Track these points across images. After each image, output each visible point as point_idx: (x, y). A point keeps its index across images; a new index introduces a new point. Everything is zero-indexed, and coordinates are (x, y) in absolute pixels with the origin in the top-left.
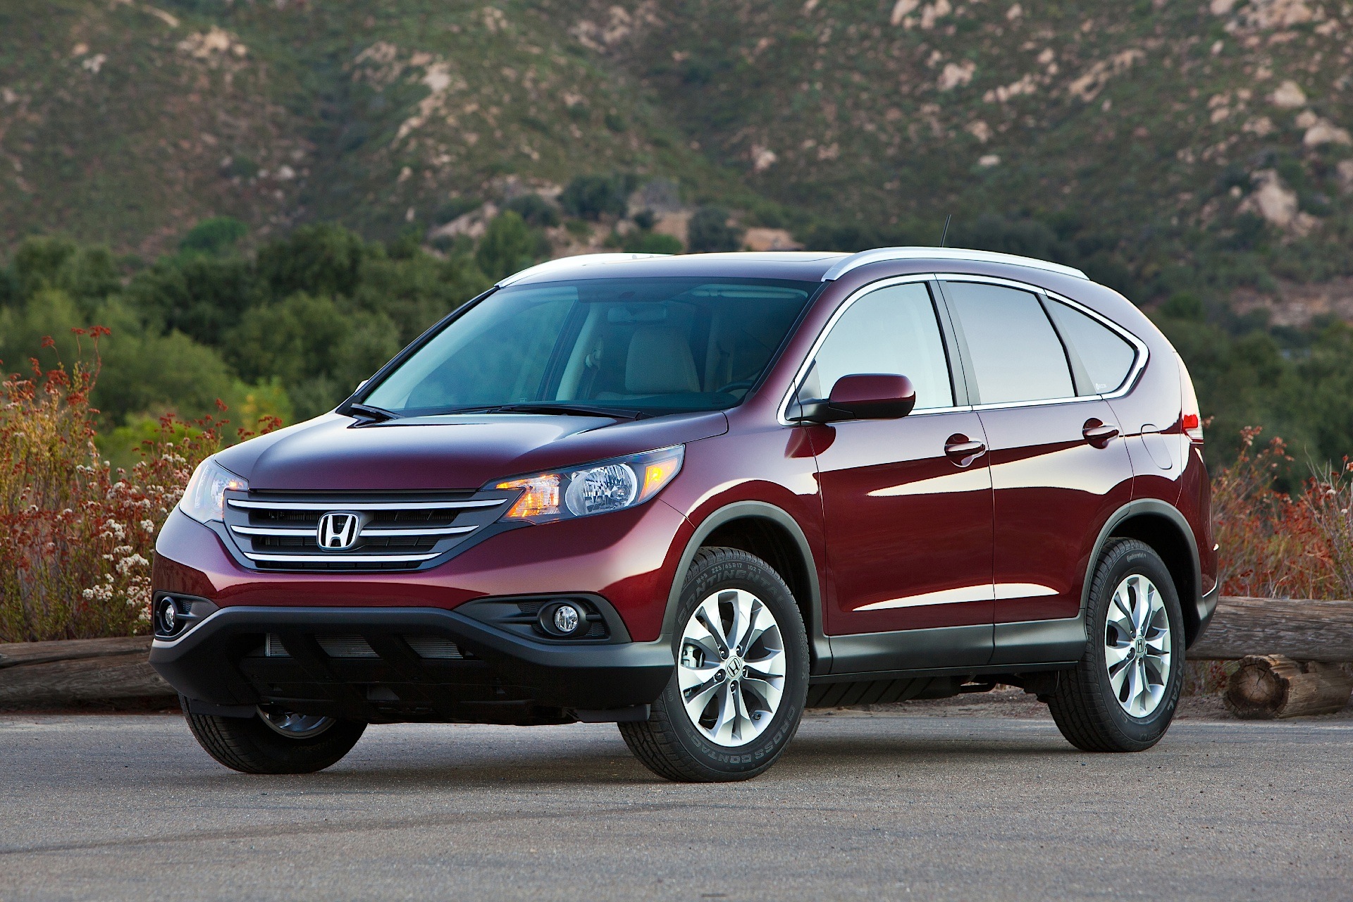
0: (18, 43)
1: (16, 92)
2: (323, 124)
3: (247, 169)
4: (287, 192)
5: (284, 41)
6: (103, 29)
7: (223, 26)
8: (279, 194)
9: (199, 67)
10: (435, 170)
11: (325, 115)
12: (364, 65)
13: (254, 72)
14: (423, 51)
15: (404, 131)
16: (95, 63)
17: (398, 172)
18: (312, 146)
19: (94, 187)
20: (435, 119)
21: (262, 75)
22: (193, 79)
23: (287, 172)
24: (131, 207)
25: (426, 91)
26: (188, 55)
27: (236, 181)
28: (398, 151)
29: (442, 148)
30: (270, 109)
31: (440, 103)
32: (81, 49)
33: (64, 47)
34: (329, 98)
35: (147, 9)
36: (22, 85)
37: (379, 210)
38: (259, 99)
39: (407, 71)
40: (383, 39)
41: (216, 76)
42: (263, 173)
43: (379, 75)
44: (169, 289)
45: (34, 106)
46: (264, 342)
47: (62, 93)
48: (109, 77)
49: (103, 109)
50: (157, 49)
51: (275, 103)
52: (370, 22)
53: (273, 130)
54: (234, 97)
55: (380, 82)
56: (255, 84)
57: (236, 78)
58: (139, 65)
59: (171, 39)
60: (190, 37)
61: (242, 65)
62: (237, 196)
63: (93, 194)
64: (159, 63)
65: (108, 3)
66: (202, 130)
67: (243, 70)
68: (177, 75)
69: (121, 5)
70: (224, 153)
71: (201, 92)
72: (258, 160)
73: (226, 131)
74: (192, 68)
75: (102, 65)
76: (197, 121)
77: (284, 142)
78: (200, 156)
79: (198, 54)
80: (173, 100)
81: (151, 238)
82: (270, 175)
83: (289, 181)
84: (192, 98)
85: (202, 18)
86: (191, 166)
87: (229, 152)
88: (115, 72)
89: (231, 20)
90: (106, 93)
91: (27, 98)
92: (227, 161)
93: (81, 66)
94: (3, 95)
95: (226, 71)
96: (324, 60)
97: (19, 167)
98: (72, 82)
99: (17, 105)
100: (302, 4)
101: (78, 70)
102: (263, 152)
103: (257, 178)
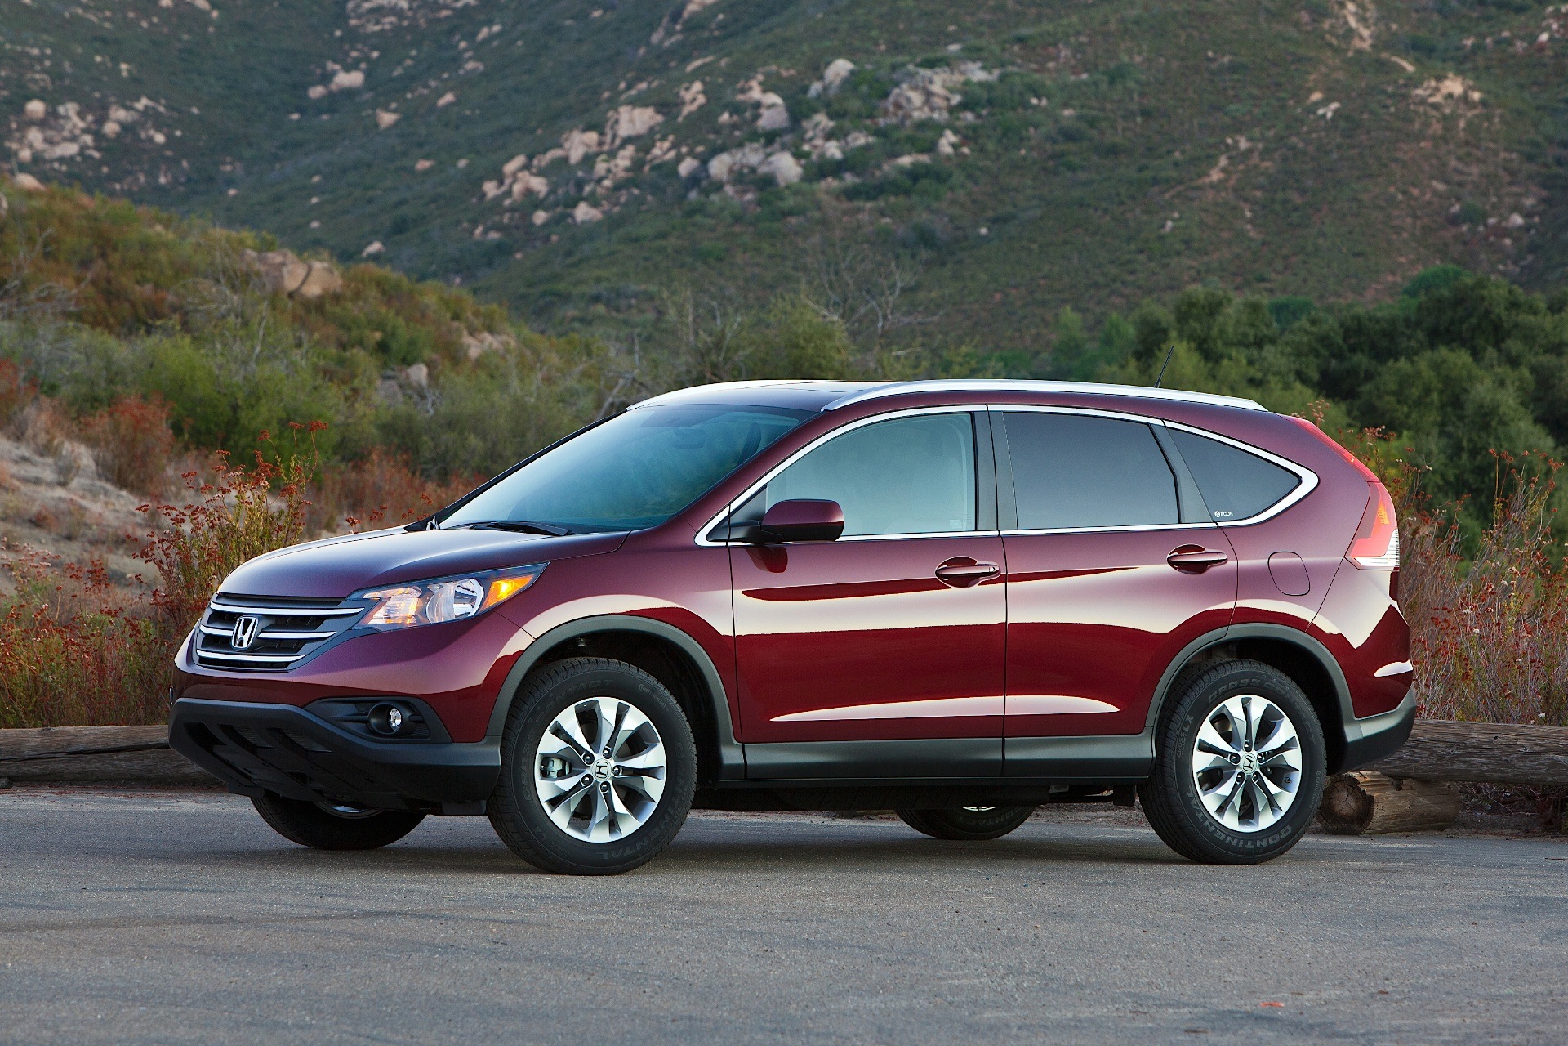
0: (1255, 91)
1: (1250, 139)
2: (1557, 170)
3: (1473, 216)
4: (1516, 240)
5: (1521, 87)
6: (1340, 75)
7: (1460, 73)
8: (1508, 241)
9: (1434, 113)
11: (1559, 162)
13: (1489, 118)
16: (1328, 111)
18: (1545, 193)
19: (1324, 235)
21: (1497, 120)
22: (1427, 125)
23: (1518, 220)
24: (1357, 255)
26: (1422, 101)
27: (1465, 228)
30: (1503, 155)
32: (1316, 96)
33: (1300, 94)
35: (1384, 55)
36: (1256, 132)
38: (1491, 145)
41: (1449, 121)
42: (1492, 221)
45: (1266, 154)
47: (1294, 139)
48: (1342, 124)
49: (1335, 156)
50: (1391, 96)
51: (1506, 150)
53: (1507, 178)
54: (1467, 143)
56: (1488, 130)
57: (1469, 123)
58: (1372, 112)
59: (1406, 86)
60: (1425, 84)
61: (1476, 111)
62: (1465, 243)
63: (1321, 241)
64: (1392, 109)
65: (1346, 51)
66: (1432, 177)
67: (1476, 116)
68: (1411, 121)
69: (1359, 52)
70: (1453, 200)
71: (1434, 138)
72: (1488, 207)
73: (1456, 178)
74: (1426, 114)
75: (1335, 112)
76: (1427, 168)
77: (1515, 189)
78: (1429, 203)
79: (1432, 100)
80: (1405, 147)
81: (1374, 286)
82: (1500, 222)
83: (1520, 227)
84: (1423, 144)
85: (1439, 65)
86: (1419, 213)
87: (1458, 199)
88: (1348, 118)
89: (1468, 65)
90: (1339, 140)
91: (1260, 146)
92: (1456, 208)
93: (1315, 113)
94: (1236, 142)
95: (1460, 117)
96: (1562, 106)
97: (1248, 214)
98: (1305, 129)
99: (1250, 151)
100: (1542, 48)
101: (1312, 117)
102: (1494, 199)
103: (1486, 226)
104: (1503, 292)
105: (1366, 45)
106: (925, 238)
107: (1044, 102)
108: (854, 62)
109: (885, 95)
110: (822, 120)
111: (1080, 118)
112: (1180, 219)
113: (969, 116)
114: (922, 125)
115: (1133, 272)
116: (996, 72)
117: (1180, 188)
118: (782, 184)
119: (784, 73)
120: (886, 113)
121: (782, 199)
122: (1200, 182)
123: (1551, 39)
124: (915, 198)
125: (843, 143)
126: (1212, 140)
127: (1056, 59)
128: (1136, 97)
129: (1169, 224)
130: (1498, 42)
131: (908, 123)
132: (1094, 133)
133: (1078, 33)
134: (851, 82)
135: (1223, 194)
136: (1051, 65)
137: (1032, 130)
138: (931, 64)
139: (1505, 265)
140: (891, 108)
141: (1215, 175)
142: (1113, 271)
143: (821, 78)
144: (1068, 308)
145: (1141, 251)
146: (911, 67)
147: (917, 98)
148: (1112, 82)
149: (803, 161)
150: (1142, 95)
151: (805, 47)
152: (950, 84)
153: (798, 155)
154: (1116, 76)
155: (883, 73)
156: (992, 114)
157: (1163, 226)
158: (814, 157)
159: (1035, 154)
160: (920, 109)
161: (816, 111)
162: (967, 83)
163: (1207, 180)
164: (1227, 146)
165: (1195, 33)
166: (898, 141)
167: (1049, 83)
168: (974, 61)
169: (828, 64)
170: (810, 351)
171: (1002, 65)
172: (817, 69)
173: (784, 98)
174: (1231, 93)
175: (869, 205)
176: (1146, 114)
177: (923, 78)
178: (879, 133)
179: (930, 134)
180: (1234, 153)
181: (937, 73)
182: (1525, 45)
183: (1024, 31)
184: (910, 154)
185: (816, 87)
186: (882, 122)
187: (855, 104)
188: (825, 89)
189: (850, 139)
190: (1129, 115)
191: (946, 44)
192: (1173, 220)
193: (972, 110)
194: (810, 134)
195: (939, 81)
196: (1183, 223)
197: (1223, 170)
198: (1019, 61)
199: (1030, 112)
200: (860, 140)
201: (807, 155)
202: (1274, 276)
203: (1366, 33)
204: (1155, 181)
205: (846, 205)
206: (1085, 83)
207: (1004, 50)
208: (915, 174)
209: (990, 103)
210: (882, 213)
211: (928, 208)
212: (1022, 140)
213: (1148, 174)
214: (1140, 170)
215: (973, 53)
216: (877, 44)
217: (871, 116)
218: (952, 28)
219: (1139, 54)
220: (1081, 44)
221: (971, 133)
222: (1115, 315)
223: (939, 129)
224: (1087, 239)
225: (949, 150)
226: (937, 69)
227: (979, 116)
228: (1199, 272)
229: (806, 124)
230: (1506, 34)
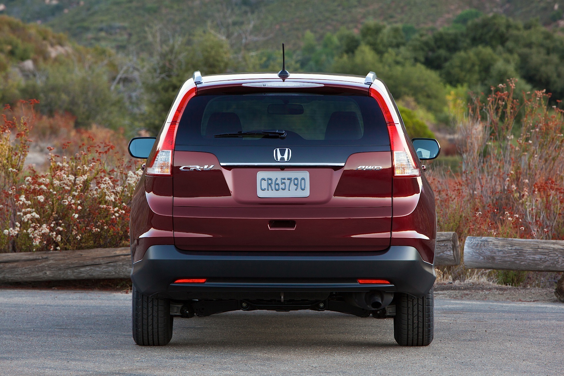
24: (433, 5)
37: (542, 5)
44: (426, 44)
46: (461, 67)
81: (441, 19)
115: (336, 15)
142: (327, 14)
144: (308, 31)
145: (339, 5)
170: (213, 53)
222: (329, 34)
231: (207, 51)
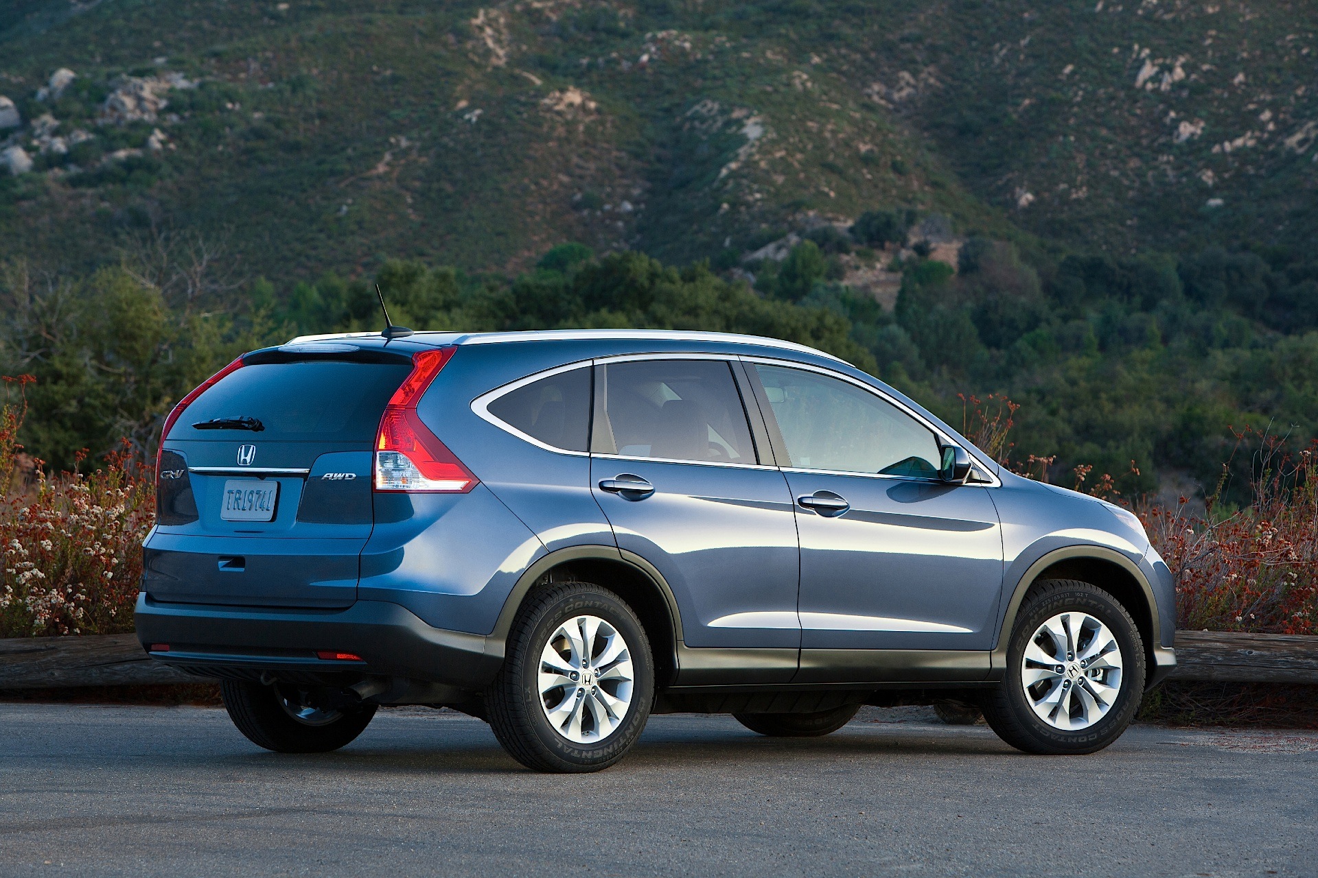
0: (413, 99)
1: (410, 139)
2: (658, 166)
3: (590, 203)
4: (627, 223)
5: (628, 98)
6: (481, 87)
7: (578, 86)
8: (620, 224)
9: (558, 118)
10: (749, 205)
11: (659, 159)
12: (693, 118)
13: (603, 123)
14: (742, 106)
15: (724, 172)
16: (474, 116)
17: (719, 207)
18: (648, 185)
19: (471, 218)
20: (749, 164)
21: (609, 125)
22: (552, 128)
23: (628, 206)
24: (499, 234)
25: (743, 140)
26: (549, 109)
27: (586, 213)
28: (718, 190)
29: (755, 187)
30: (615, 153)
31: (754, 150)
32: (463, 104)
33: (449, 102)
34: (663, 145)
35: (517, 71)
36: (414, 134)
37: (702, 238)
38: (605, 145)
39: (728, 124)
40: (708, 97)
41: (570, 125)
42: (607, 207)
43: (704, 127)
45: (423, 151)
47: (445, 140)
48: (485, 127)
49: (479, 153)
50: (524, 104)
51: (618, 150)
52: (699, 83)
53: (618, 172)
54: (586, 144)
55: (706, 132)
56: (603, 133)
57: (587, 128)
58: (509, 118)
59: (535, 96)
60: (551, 95)
61: (592, 118)
62: (585, 225)
63: (469, 223)
64: (525, 116)
65: (486, 67)
66: (558, 171)
67: (593, 122)
68: (540, 125)
69: (496, 68)
70: (576, 190)
71: (559, 139)
72: (603, 196)
73: (578, 172)
74: (552, 119)
75: (479, 117)
76: (554, 163)
77: (625, 182)
78: (556, 192)
79: (557, 108)
80: (535, 146)
81: (514, 260)
82: (614, 208)
83: (629, 213)
84: (551, 144)
85: (561, 79)
86: (549, 200)
87: (580, 189)
88: (489, 123)
89: (585, 80)
90: (482, 140)
91: (418, 144)
92: (578, 197)
93: (462, 118)
94: (398, 141)
95: (579, 122)
96: (660, 114)
97: (410, 200)
98: (454, 131)
99: (410, 149)
100: (643, 67)
101: (460, 121)
102: (608, 189)
103: (602, 211)
104: (645, 264)
105: (502, 63)
106: (139, 220)
107: (237, 106)
108: (75, 71)
109: (102, 99)
110: (49, 119)
111: (268, 120)
112: (353, 204)
113: (174, 118)
114: (135, 125)
115: (315, 248)
116: (197, 81)
117: (352, 179)
118: (15, 172)
119: (13, 80)
120: (103, 115)
121: (15, 186)
122: (368, 174)
123: (650, 60)
124: (130, 186)
125: (67, 139)
126: (378, 140)
127: (246, 70)
128: (314, 103)
129: (345, 208)
130: (608, 62)
131: (123, 123)
132: (279, 132)
133: (264, 50)
134: (73, 88)
135: (389, 184)
136: (242, 75)
137: (227, 130)
138: (141, 74)
139: (618, 242)
140: (108, 110)
141: (381, 168)
142: (298, 247)
143: (47, 84)
144: (262, 278)
145: (321, 231)
146: (124, 76)
147: (129, 102)
148: (294, 91)
149: (33, 154)
150: (319, 101)
151: (32, 58)
152: (157, 91)
153: (28, 149)
154: (297, 85)
155: (100, 80)
156: (193, 116)
157: (339, 210)
158: (42, 150)
159: (230, 150)
160: (133, 111)
161: (42, 112)
162: (172, 90)
163: (374, 172)
164: (391, 144)
165: (363, 52)
166: (114, 138)
167: (241, 90)
168: (177, 71)
169: (52, 73)
171: (201, 75)
172: (43, 77)
173: (15, 101)
174: (392, 100)
175: (90, 191)
176: (322, 116)
177: (135, 86)
178: (96, 130)
179: (141, 132)
180: (396, 150)
181: (146, 82)
182: (630, 64)
183: (219, 47)
184: (124, 148)
185: (43, 92)
186: (100, 122)
187: (76, 107)
188: (51, 94)
189: (73, 136)
190: (308, 118)
191: (153, 57)
192: (348, 205)
193: (177, 112)
194: (38, 131)
195: (148, 89)
196: (356, 208)
197: (388, 164)
198: (215, 72)
199: (225, 115)
200: (83, 136)
201: (36, 149)
202: (431, 251)
203: (501, 52)
204: (332, 173)
205: (70, 191)
206: (271, 91)
207: (202, 63)
208: (129, 165)
209: (192, 106)
210: (102, 198)
211: (142, 195)
212: (219, 137)
213: (326, 167)
214: (320, 163)
215: (177, 65)
216: (93, 56)
217: (91, 117)
218: (157, 44)
219: (316, 67)
220: (267, 59)
221: (176, 132)
222: (302, 284)
223: (150, 128)
224: (276, 221)
225: (158, 146)
226: (147, 78)
227: (182, 118)
228: (370, 249)
229: (34, 123)
230: (614, 55)
231: (120, 310)
